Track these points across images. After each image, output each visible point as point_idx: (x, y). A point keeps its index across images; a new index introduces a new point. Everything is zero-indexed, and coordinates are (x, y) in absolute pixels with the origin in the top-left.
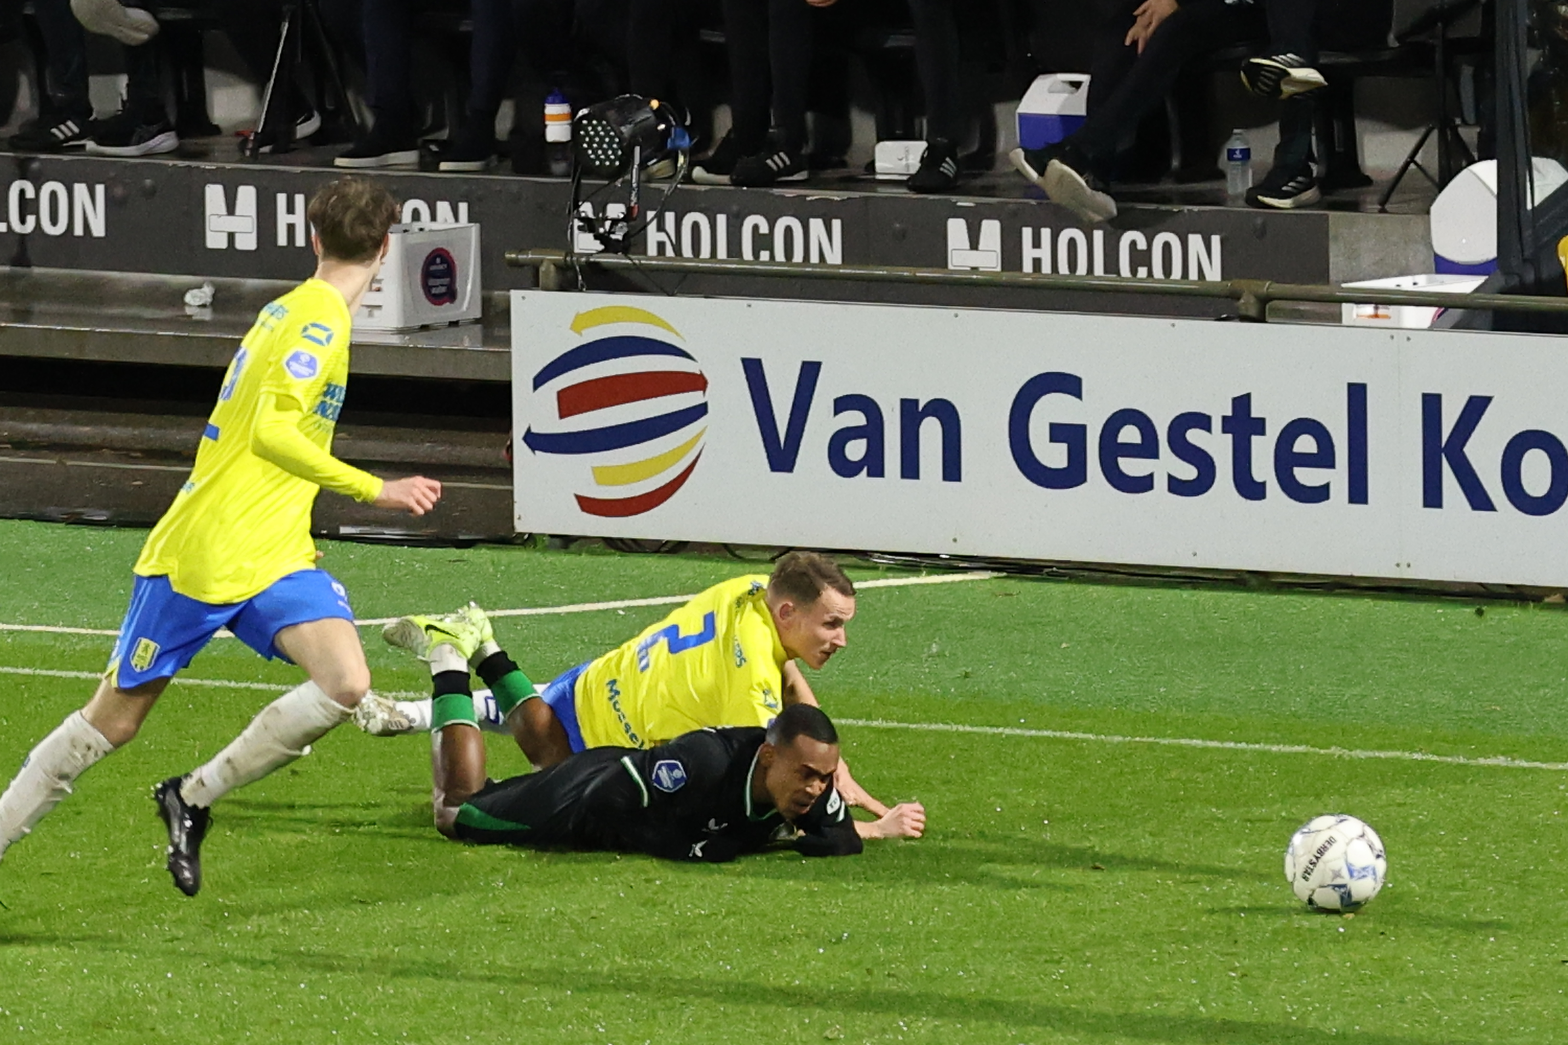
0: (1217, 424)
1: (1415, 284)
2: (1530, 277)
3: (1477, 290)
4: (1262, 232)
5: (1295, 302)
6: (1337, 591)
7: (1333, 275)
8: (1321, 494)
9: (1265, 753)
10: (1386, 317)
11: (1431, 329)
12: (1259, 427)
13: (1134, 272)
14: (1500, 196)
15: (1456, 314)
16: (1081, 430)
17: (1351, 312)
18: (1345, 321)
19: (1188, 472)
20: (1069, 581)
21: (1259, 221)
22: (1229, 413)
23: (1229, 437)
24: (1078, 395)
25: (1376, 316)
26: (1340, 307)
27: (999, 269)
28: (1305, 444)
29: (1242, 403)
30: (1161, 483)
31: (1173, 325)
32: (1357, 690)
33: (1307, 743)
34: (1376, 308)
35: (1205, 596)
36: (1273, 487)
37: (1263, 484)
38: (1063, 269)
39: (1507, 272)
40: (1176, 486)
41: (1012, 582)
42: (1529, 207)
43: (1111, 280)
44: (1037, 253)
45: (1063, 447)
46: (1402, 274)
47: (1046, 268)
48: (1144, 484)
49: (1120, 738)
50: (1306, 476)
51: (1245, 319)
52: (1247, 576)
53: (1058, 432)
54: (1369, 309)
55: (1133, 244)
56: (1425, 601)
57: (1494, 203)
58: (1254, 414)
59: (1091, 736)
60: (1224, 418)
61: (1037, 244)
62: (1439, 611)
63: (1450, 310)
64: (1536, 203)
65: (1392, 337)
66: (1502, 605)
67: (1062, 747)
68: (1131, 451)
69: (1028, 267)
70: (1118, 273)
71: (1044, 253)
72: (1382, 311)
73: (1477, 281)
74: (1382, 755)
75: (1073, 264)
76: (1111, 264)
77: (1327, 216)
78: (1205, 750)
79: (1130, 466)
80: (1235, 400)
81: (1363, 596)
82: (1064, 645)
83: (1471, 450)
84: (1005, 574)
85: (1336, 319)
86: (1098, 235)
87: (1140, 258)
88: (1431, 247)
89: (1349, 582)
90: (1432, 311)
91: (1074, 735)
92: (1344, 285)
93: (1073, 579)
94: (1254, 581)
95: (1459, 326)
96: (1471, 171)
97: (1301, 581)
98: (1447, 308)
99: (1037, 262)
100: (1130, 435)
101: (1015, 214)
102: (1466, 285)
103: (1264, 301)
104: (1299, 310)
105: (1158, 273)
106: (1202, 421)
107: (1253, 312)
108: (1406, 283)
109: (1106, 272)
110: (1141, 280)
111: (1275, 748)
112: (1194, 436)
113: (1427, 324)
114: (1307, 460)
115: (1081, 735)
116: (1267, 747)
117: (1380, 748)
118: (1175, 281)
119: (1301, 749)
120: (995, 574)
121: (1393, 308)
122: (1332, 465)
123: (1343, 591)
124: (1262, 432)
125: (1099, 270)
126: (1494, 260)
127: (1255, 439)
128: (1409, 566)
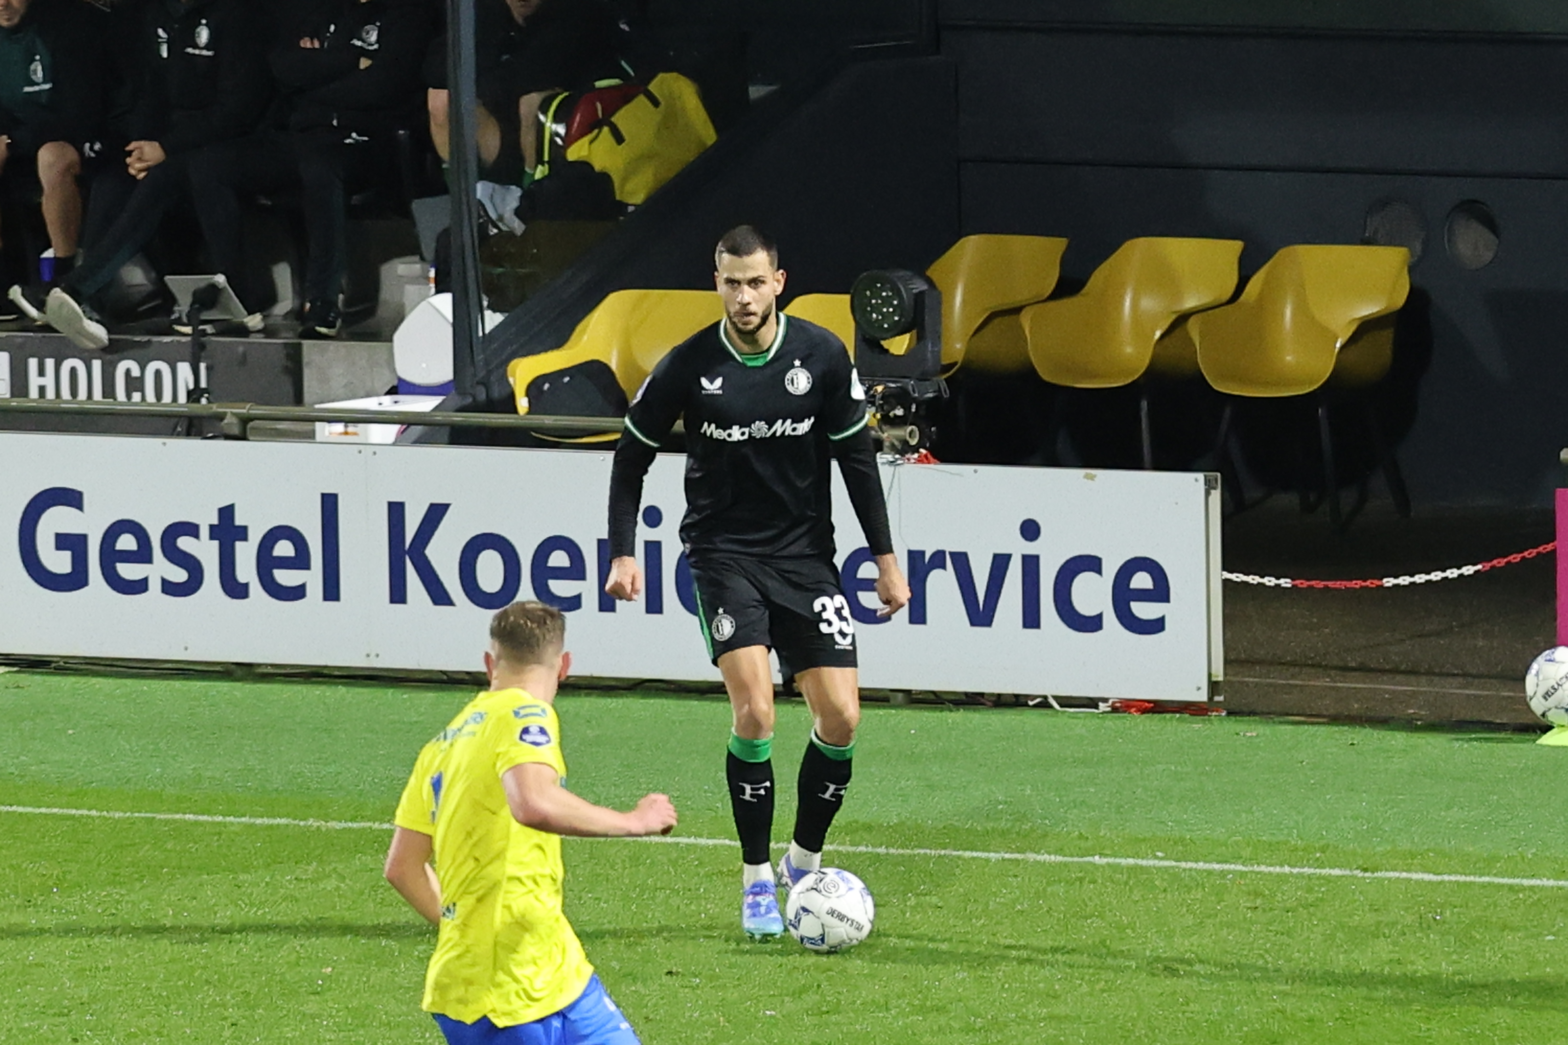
0: (204, 532)
1: (380, 404)
2: (482, 396)
3: (437, 408)
4: (243, 360)
5: (271, 422)
6: (314, 679)
7: (307, 397)
8: (298, 593)
9: (252, 825)
10: (355, 434)
11: (394, 444)
12: (242, 533)
13: (129, 396)
14: (454, 325)
15: (416, 430)
16: (82, 540)
17: (324, 430)
18: (319, 437)
19: (179, 575)
20: (74, 675)
21: (241, 349)
22: (215, 521)
23: (216, 543)
24: (80, 507)
25: (346, 433)
26: (314, 426)
27: (8, 396)
28: (284, 549)
29: (226, 513)
30: (155, 585)
31: (164, 444)
32: (332, 769)
33: (287, 816)
34: (346, 427)
35: (197, 686)
36: (256, 588)
37: (246, 585)
38: (66, 394)
39: (462, 393)
40: (169, 588)
41: (23, 675)
42: (481, 334)
43: (108, 405)
44: (42, 381)
45: (67, 555)
46: (368, 395)
47: (50, 394)
48: (139, 587)
49: (121, 814)
50: (285, 577)
51: (228, 437)
52: (233, 666)
53: (63, 541)
54: (339, 427)
55: (128, 372)
56: (392, 687)
57: (450, 330)
58: (238, 522)
59: (94, 813)
60: (212, 527)
61: (41, 373)
62: (405, 696)
63: (413, 427)
64: (487, 331)
65: (360, 452)
66: (461, 690)
67: (68, 823)
68: (128, 557)
69: (34, 393)
70: (115, 399)
71: (49, 381)
72: (351, 428)
73: (434, 401)
74: (355, 825)
75: (74, 392)
76: (109, 390)
77: (300, 345)
78: (196, 823)
79: (128, 571)
80: (221, 511)
81: (337, 684)
82: (70, 732)
83: (432, 551)
84: (15, 669)
85: (310, 436)
86: (97, 365)
87: (134, 384)
88: (394, 370)
89: (326, 671)
90: (395, 429)
91: (80, 812)
92: (317, 406)
93: (77, 672)
94: (239, 672)
95: (420, 441)
96: (429, 303)
97: (283, 671)
98: (409, 424)
99: (42, 390)
100: (127, 542)
101: (21, 346)
102: (425, 405)
103: (245, 421)
104: (276, 429)
105: (151, 397)
106: (192, 530)
107: (236, 431)
108: (370, 404)
109: (104, 397)
110: (136, 404)
111: (259, 821)
112: (185, 543)
113: (391, 439)
114: (285, 563)
115: (85, 812)
116: (252, 820)
117: (353, 819)
118: (166, 405)
119: (283, 821)
120: (7, 669)
121: (361, 426)
122: (308, 567)
123: (320, 679)
124: (245, 539)
125: (98, 395)
126: (450, 382)
127: (239, 545)
128: (377, 656)
